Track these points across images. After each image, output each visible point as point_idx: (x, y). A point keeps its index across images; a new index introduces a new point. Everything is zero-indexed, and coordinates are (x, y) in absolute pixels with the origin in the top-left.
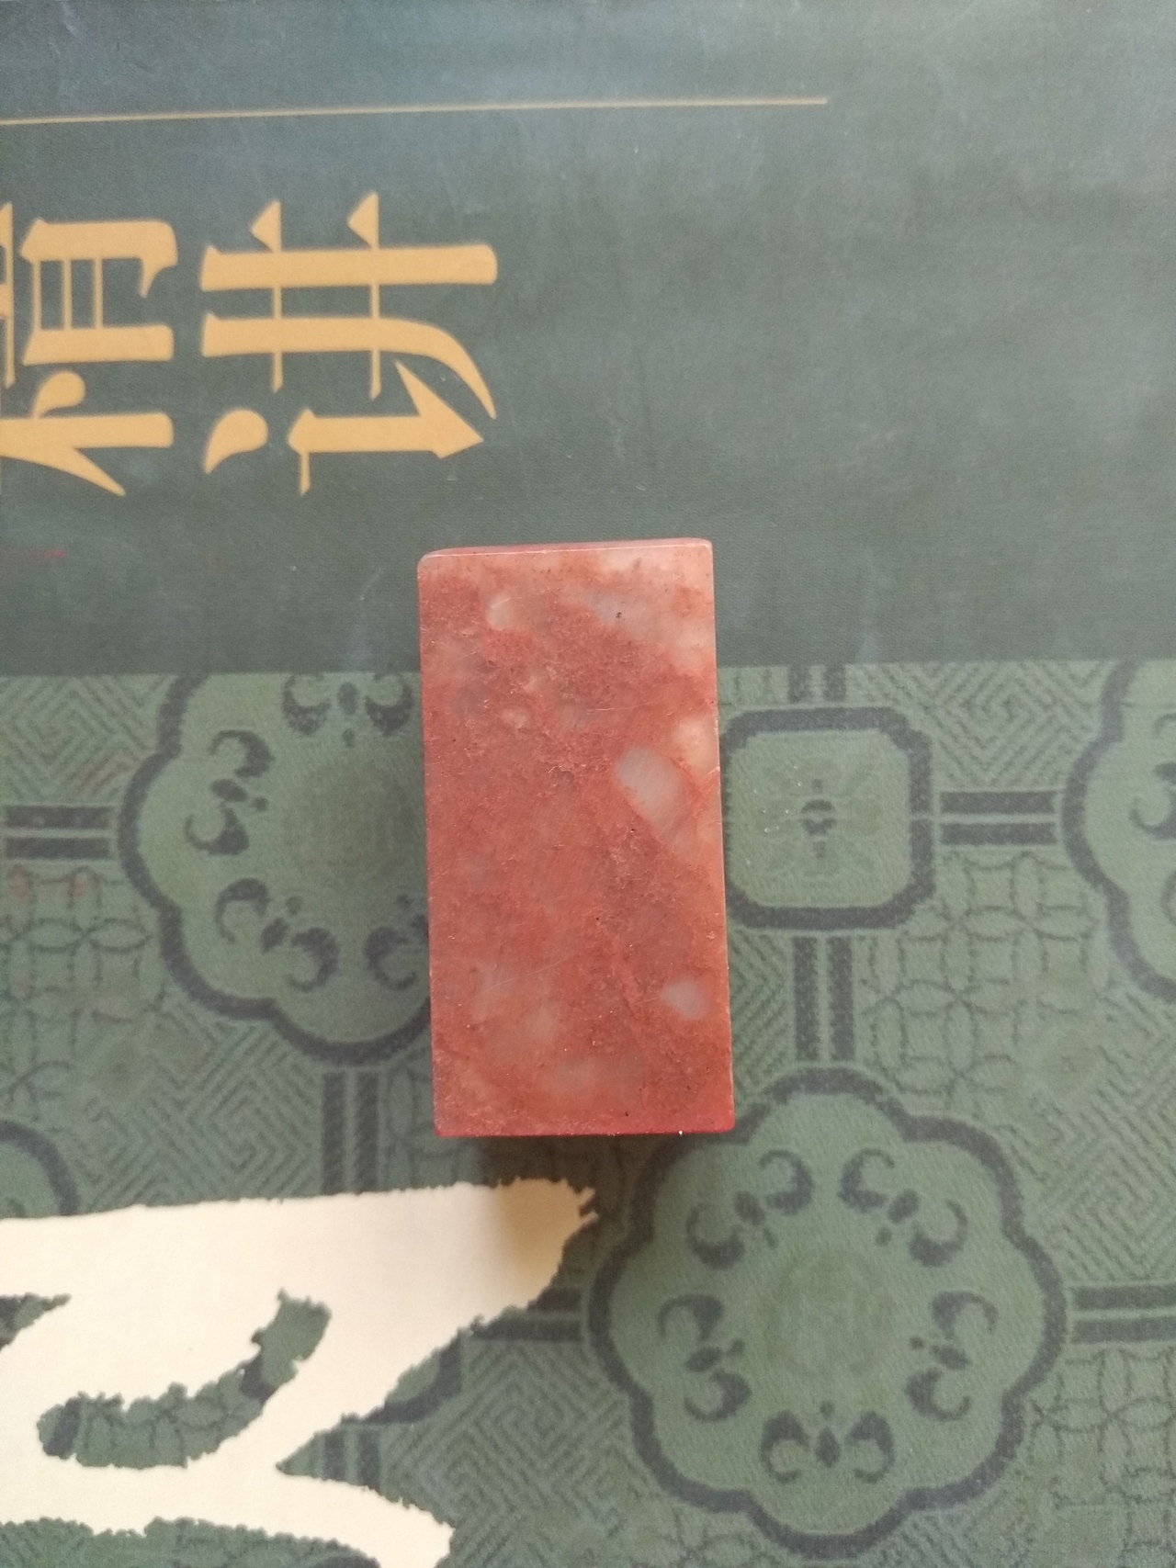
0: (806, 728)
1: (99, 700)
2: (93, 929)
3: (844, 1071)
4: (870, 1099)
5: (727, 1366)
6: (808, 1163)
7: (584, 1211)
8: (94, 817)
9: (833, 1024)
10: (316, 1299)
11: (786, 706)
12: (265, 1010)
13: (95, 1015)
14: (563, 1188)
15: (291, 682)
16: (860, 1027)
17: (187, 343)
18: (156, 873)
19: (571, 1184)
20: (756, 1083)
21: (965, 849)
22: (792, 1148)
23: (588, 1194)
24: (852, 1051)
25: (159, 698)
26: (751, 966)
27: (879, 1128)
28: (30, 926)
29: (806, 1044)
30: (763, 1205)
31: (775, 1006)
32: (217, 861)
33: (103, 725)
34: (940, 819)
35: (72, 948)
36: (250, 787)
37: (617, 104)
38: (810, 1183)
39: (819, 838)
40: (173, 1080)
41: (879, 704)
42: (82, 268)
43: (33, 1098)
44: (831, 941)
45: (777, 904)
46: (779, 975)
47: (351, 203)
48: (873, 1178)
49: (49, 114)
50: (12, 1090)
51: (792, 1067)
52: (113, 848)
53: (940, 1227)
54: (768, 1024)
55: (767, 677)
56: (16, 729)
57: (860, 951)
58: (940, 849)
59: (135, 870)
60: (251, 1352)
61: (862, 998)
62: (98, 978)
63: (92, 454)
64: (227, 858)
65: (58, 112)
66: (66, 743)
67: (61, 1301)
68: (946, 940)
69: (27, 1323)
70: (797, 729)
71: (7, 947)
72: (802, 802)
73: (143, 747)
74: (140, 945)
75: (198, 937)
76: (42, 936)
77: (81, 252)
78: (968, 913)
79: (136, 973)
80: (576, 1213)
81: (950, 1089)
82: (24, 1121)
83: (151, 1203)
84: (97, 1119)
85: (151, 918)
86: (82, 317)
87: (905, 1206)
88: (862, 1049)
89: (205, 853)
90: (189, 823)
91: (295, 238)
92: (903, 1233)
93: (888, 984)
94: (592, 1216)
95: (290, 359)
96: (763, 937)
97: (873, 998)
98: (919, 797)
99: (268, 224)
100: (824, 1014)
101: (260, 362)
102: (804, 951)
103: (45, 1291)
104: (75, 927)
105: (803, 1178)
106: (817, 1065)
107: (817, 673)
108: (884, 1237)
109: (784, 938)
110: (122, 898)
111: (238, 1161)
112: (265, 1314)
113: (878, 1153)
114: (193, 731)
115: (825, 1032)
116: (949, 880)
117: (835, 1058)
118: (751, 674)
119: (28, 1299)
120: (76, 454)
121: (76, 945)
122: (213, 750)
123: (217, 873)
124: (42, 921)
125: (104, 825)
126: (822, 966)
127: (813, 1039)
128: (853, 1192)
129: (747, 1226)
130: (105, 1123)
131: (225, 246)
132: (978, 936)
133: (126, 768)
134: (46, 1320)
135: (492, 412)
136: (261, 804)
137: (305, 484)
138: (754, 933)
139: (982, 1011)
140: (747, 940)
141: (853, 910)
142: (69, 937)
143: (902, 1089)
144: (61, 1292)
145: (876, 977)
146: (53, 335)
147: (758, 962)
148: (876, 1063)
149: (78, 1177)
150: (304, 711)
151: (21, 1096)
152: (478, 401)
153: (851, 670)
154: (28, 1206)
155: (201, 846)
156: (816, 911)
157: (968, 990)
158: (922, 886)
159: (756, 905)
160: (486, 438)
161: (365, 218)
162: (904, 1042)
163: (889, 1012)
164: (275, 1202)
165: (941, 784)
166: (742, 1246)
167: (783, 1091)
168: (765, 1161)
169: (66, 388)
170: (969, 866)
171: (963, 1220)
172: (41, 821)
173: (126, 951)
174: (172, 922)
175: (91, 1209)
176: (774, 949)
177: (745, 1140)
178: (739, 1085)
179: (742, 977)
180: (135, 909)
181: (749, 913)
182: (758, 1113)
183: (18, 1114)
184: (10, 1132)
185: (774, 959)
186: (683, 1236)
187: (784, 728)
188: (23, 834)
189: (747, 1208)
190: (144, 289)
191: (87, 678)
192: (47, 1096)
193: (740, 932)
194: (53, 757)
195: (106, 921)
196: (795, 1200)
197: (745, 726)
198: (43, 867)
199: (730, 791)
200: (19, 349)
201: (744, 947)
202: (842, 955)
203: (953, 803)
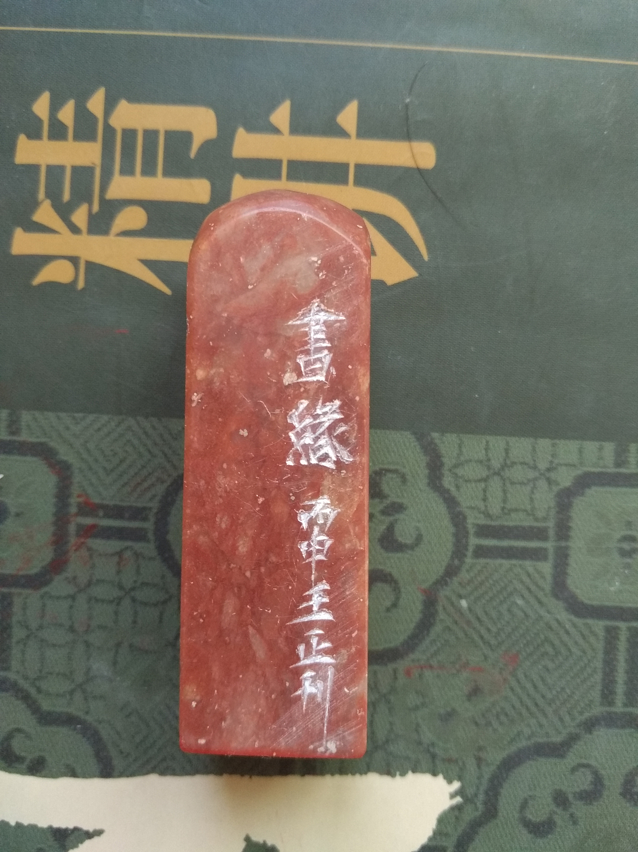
0: (625, 485)
1: (146, 433)
2: (133, 589)
3: (630, 714)
6: (604, 773)
7: (452, 796)
8: (138, 514)
9: (626, 683)
10: (270, 843)
11: (612, 470)
13: (131, 646)
14: (440, 780)
17: (221, 191)
19: (445, 778)
20: (573, 719)
22: (593, 763)
23: (456, 785)
24: (636, 701)
26: (576, 643)
28: (89, 584)
29: (608, 695)
30: (570, 797)
31: (589, 670)
33: (150, 452)
35: (118, 601)
37: (523, 55)
38: (602, 785)
39: (628, 560)
42: (151, 135)
43: (86, 699)
44: (629, 629)
45: (595, 603)
46: (593, 650)
47: (340, 106)
49: (136, 29)
50: (72, 693)
51: (598, 710)
52: (151, 536)
54: (584, 681)
55: (601, 449)
56: (88, 451)
59: (164, 549)
62: (135, 622)
63: (150, 264)
65: (143, 28)
66: (121, 461)
67: (99, 833)
69: (76, 845)
70: (618, 486)
71: (73, 597)
72: (618, 535)
73: (175, 469)
76: (99, 591)
77: (151, 125)
79: (161, 621)
80: (448, 796)
82: (81, 714)
83: (163, 773)
84: (128, 716)
85: (173, 584)
86: (149, 170)
91: (299, 127)
94: (458, 799)
96: (586, 624)
99: (281, 116)
100: (621, 676)
102: (611, 635)
103: (88, 826)
104: (121, 587)
105: (598, 781)
106: (613, 709)
107: (634, 448)
109: (599, 626)
110: (155, 570)
115: (620, 688)
117: (625, 705)
118: (591, 446)
119: (76, 829)
120: (139, 263)
121: (120, 599)
124: (98, 581)
125: (145, 519)
126: (622, 645)
127: (613, 693)
128: (629, 792)
129: (559, 811)
130: (134, 719)
131: (251, 128)
133: (163, 482)
134: (88, 843)
135: (426, 257)
138: (579, 621)
140: (574, 625)
142: (116, 593)
144: (98, 827)
146: (128, 179)
147: (581, 641)
149: (113, 753)
151: (78, 696)
152: (417, 249)
154: (79, 770)
156: (621, 608)
159: (582, 603)
160: (420, 275)
161: (348, 118)
164: (246, 778)
166: (555, 824)
167: (590, 725)
168: (574, 770)
169: (135, 218)
172: (101, 513)
173: (155, 605)
175: (121, 775)
176: (592, 632)
177: (562, 756)
178: (561, 720)
179: (569, 650)
180: (163, 577)
181: (578, 608)
182: (573, 739)
183: (76, 708)
184: (70, 720)
185: (592, 640)
186: (517, 815)
187: (609, 484)
188: (88, 521)
189: (561, 799)
190: (193, 154)
191: (138, 418)
192: (95, 698)
193: (570, 621)
194: (112, 471)
195: (143, 584)
196: (592, 795)
197: (585, 482)
198: (98, 544)
199: (571, 524)
200: (104, 188)
201: (572, 630)
202: (635, 639)
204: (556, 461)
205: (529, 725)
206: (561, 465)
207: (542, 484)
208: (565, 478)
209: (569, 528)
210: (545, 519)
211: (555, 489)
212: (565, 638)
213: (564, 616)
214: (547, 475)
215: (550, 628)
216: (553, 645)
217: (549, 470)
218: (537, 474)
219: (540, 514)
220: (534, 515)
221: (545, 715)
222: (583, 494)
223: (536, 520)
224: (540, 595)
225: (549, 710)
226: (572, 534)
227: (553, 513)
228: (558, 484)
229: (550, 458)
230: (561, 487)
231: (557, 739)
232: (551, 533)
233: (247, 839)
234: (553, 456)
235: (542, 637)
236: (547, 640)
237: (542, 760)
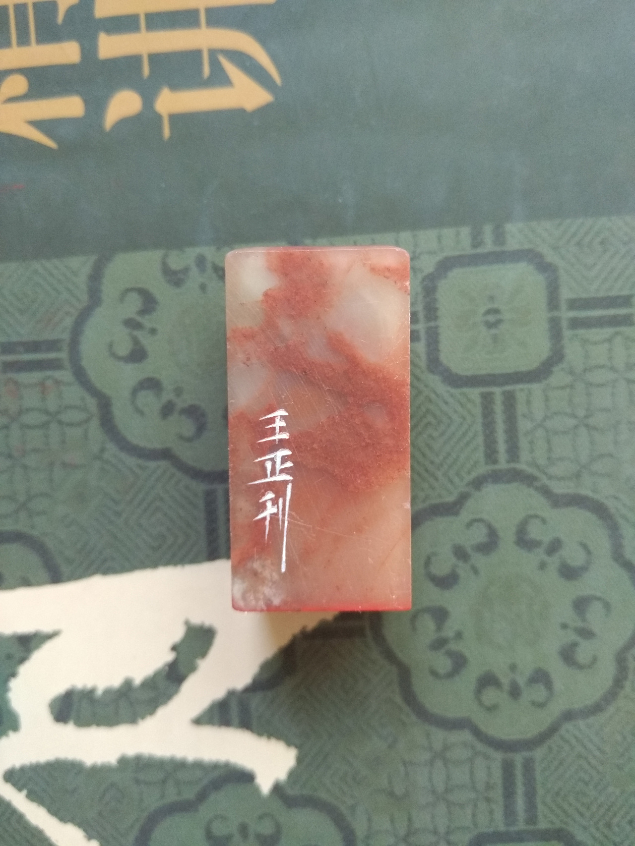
0: (483, 264)
1: (51, 274)
2: (58, 413)
3: (514, 469)
4: (530, 485)
5: (453, 646)
6: (496, 525)
8: (53, 345)
9: (507, 442)
10: (207, 623)
11: (469, 251)
12: (165, 454)
13: (63, 464)
15: (166, 256)
16: (523, 443)
17: (89, 51)
18: (93, 375)
20: (462, 479)
21: (581, 332)
22: (485, 517)
24: (518, 457)
25: (87, 271)
26: (456, 411)
27: (538, 503)
28: (20, 412)
29: (491, 455)
30: (469, 550)
31: (470, 434)
32: (129, 367)
33: (55, 289)
34: (566, 314)
35: (45, 425)
36: (146, 321)
38: (497, 536)
39: (493, 331)
40: (113, 500)
41: (527, 246)
42: (20, 9)
43: (30, 516)
44: (503, 393)
45: (469, 373)
46: (473, 416)
48: (535, 531)
50: (17, 512)
51: (483, 469)
52: (67, 364)
53: (575, 557)
54: (468, 444)
55: (458, 234)
57: (521, 397)
58: (567, 333)
59: (80, 375)
60: (170, 657)
61: (524, 425)
62: (63, 442)
63: (36, 124)
64: (137, 365)
66: (33, 302)
67: (56, 634)
68: (572, 386)
69: (37, 647)
70: (477, 265)
71: (6, 427)
72: (482, 310)
73: (80, 301)
74: (87, 421)
75: (121, 414)
76: (29, 419)
78: (585, 370)
79: (86, 437)
81: (578, 476)
82: (26, 530)
83: (105, 573)
84: (69, 526)
85: (92, 403)
86: (23, 40)
87: (555, 546)
88: (525, 456)
89: (122, 363)
90: (111, 345)
92: (553, 562)
93: (539, 414)
95: (154, 58)
96: (463, 394)
97: (530, 425)
98: (553, 302)
100: (501, 437)
101: (135, 61)
102: (487, 400)
103: (46, 629)
104: (47, 412)
105: (493, 533)
106: (498, 467)
107: (488, 231)
108: (542, 566)
109: (475, 393)
110: (74, 393)
111: (156, 545)
112: (178, 634)
113: (536, 516)
114: (110, 288)
115: (502, 447)
116: (573, 351)
117: (508, 462)
118: (448, 233)
119: (36, 634)
121: (49, 423)
122: (121, 300)
123: (131, 374)
124: (28, 410)
125: (59, 350)
126: (499, 408)
127: (495, 452)
128: (524, 541)
129: (461, 564)
130: (74, 528)
132: (591, 384)
133: (70, 314)
134: (48, 644)
135: (279, 81)
136: (153, 331)
137: (166, 132)
138: (456, 391)
139: (595, 428)
140: (452, 396)
141: (516, 373)
142: (44, 418)
143: (550, 478)
144: (56, 628)
145: (531, 412)
146: (6, 52)
147: (460, 409)
148: (534, 464)
149: (60, 561)
150: (175, 273)
151: (23, 515)
152: (270, 76)
153: (510, 227)
154: (32, 579)
155: (119, 358)
156: (493, 375)
157: (586, 417)
158: (556, 357)
159: (457, 375)
160: (276, 98)
162: (550, 450)
163: (540, 433)
164: (179, 568)
165: (566, 294)
166: (458, 576)
167: (478, 483)
168: (469, 525)
169: (17, 85)
170: (585, 342)
171: (589, 552)
172: (22, 349)
173: (79, 424)
174: (105, 405)
175: (70, 579)
176: (469, 400)
177: (456, 514)
178: (451, 482)
179: (450, 418)
180: (83, 399)
181: (455, 380)
182: (463, 498)
183: (21, 525)
184: (17, 537)
185: (469, 406)
187: (469, 265)
189: (460, 553)
190: (60, 19)
191: (42, 261)
192: (38, 514)
193: (448, 392)
194: (26, 310)
195: (66, 407)
196: (490, 545)
197: (446, 266)
198: (25, 377)
199: (437, 306)
201: (450, 400)
202: (510, 401)
203: (574, 304)
204: (417, 250)
205: (423, 489)
206: (423, 253)
208: (428, 265)
210: (414, 304)
211: (420, 276)
212: (445, 408)
213: (442, 389)
214: (412, 264)
215: (430, 401)
216: (435, 416)
217: (411, 258)
221: (437, 479)
222: (445, 277)
225: (439, 474)
226: (439, 313)
227: (420, 297)
228: (422, 271)
229: (411, 247)
230: (425, 274)
231: (450, 499)
232: (421, 314)
233: (187, 623)
234: (414, 245)
235: (424, 410)
236: (428, 411)
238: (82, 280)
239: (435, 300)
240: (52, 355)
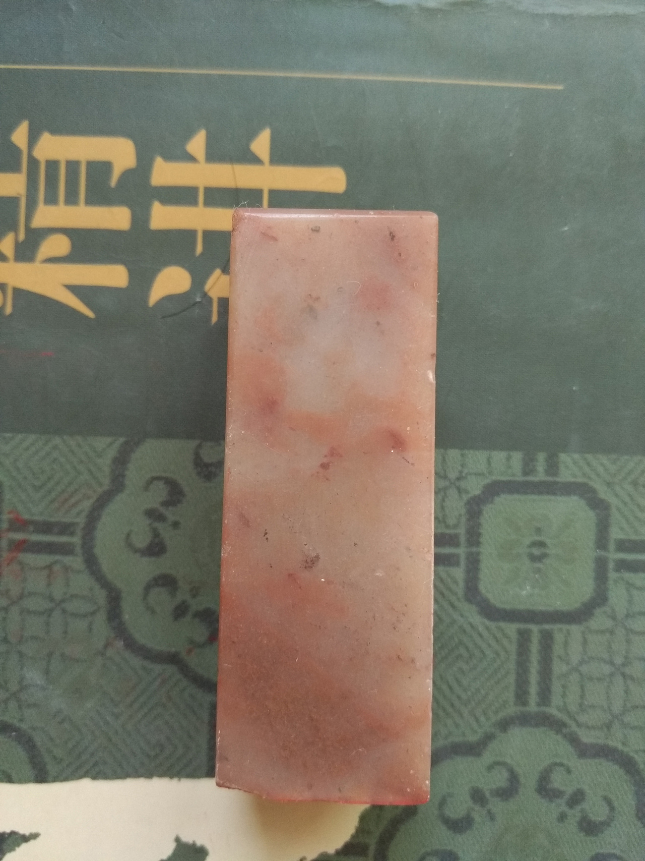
0: (533, 493)
1: (72, 452)
2: (63, 601)
3: (544, 713)
4: (558, 732)
6: (519, 771)
8: (66, 529)
9: (539, 683)
10: (199, 843)
11: (520, 478)
12: (173, 659)
13: (63, 655)
15: (199, 446)
16: (556, 687)
17: (140, 219)
18: (106, 566)
20: (488, 719)
21: (628, 575)
22: (509, 761)
24: (550, 701)
25: (112, 453)
26: (489, 645)
27: (563, 750)
28: (21, 597)
30: (487, 794)
31: (503, 671)
32: (145, 560)
33: (75, 468)
34: (614, 556)
35: (49, 613)
36: (171, 514)
37: (429, 81)
38: (518, 782)
39: (538, 565)
40: (112, 700)
41: (580, 480)
42: (73, 166)
43: (20, 707)
44: (541, 632)
45: (508, 607)
46: (506, 652)
47: (253, 134)
48: (558, 781)
49: (56, 64)
50: (6, 702)
51: (512, 710)
52: (78, 550)
53: (597, 811)
54: (499, 682)
55: (509, 458)
56: (18, 469)
57: (559, 638)
58: (612, 575)
59: (91, 562)
61: (558, 668)
62: (65, 632)
63: (74, 289)
64: (153, 559)
65: (62, 62)
66: (49, 479)
67: (34, 836)
68: (612, 632)
69: (12, 849)
70: (526, 493)
71: (6, 609)
72: (527, 541)
73: (101, 485)
74: (93, 613)
75: (131, 612)
76: (31, 604)
77: (73, 156)
78: (627, 616)
79: (90, 631)
81: (609, 726)
82: (14, 722)
83: (94, 778)
84: (61, 722)
85: (101, 596)
86: (72, 199)
87: (577, 798)
88: (556, 700)
89: (138, 555)
90: (128, 535)
91: (214, 155)
92: (574, 815)
93: (575, 659)
95: (207, 234)
96: (499, 628)
97: (564, 668)
98: (602, 541)
99: (197, 144)
100: (534, 678)
101: (189, 235)
102: (524, 638)
103: (24, 830)
104: (51, 599)
105: (514, 778)
106: (528, 709)
107: (541, 457)
108: (562, 817)
109: (511, 629)
110: (83, 582)
111: (152, 753)
112: (166, 851)
113: (561, 765)
114: (134, 475)
115: (533, 689)
116: (617, 596)
117: (539, 705)
118: (499, 456)
119: (13, 833)
120: (64, 289)
121: (51, 610)
122: (147, 487)
123: (147, 568)
124: (30, 594)
125: (72, 534)
126: (535, 647)
127: (526, 692)
128: (544, 789)
129: (477, 808)
130: (66, 725)
131: (168, 157)
132: (632, 631)
133: (89, 498)
134: (24, 847)
136: (176, 525)
137: (215, 316)
138: (492, 625)
139: (632, 678)
141: (557, 612)
142: (47, 605)
143: (579, 725)
144: (34, 831)
145: (568, 654)
146: (52, 209)
147: (493, 643)
148: (565, 709)
149: (47, 759)
150: (207, 465)
151: (12, 704)
153: (563, 457)
154: (14, 775)
155: (136, 551)
156: (532, 611)
157: (624, 665)
158: (600, 598)
159: (494, 607)
161: (261, 145)
162: (582, 696)
163: (574, 677)
164: (175, 781)
165: (616, 534)
166: (473, 820)
167: (505, 725)
168: (490, 768)
169: (59, 245)
170: (630, 585)
171: (612, 808)
172: (31, 528)
173: (85, 616)
174: (114, 599)
175: (55, 780)
176: (505, 636)
177: (479, 755)
178: (477, 720)
179: (482, 652)
180: (91, 589)
181: (490, 612)
182: (488, 738)
183: (10, 716)
184: (5, 728)
185: (505, 642)
186: (436, 812)
187: (518, 492)
188: (18, 536)
189: (478, 796)
190: (113, 182)
191: (65, 437)
192: (29, 706)
193: (483, 624)
194: (41, 487)
195: (72, 596)
196: (508, 792)
197: (494, 490)
198: (30, 559)
199: (481, 531)
200: (29, 218)
201: (485, 633)
202: (547, 640)
203: (622, 546)
204: (466, 471)
205: (446, 725)
206: (471, 474)
207: (453, 492)
208: (475, 487)
209: (479, 535)
210: (456, 526)
211: (465, 497)
212: (479, 641)
213: (477, 619)
214: (457, 484)
215: (464, 631)
216: (467, 648)
217: (458, 479)
218: (447, 483)
219: (451, 521)
220: (445, 522)
221: (461, 715)
222: (492, 502)
223: (447, 527)
224: (453, 599)
225: (465, 711)
226: (481, 540)
227: (464, 519)
228: (467, 492)
229: (460, 468)
230: (471, 495)
231: (472, 738)
232: (463, 539)
233: (177, 840)
234: (462, 466)
235: (456, 640)
236: (461, 643)
237: (459, 759)
238: (106, 462)
239: (479, 525)
240: (64, 539)
